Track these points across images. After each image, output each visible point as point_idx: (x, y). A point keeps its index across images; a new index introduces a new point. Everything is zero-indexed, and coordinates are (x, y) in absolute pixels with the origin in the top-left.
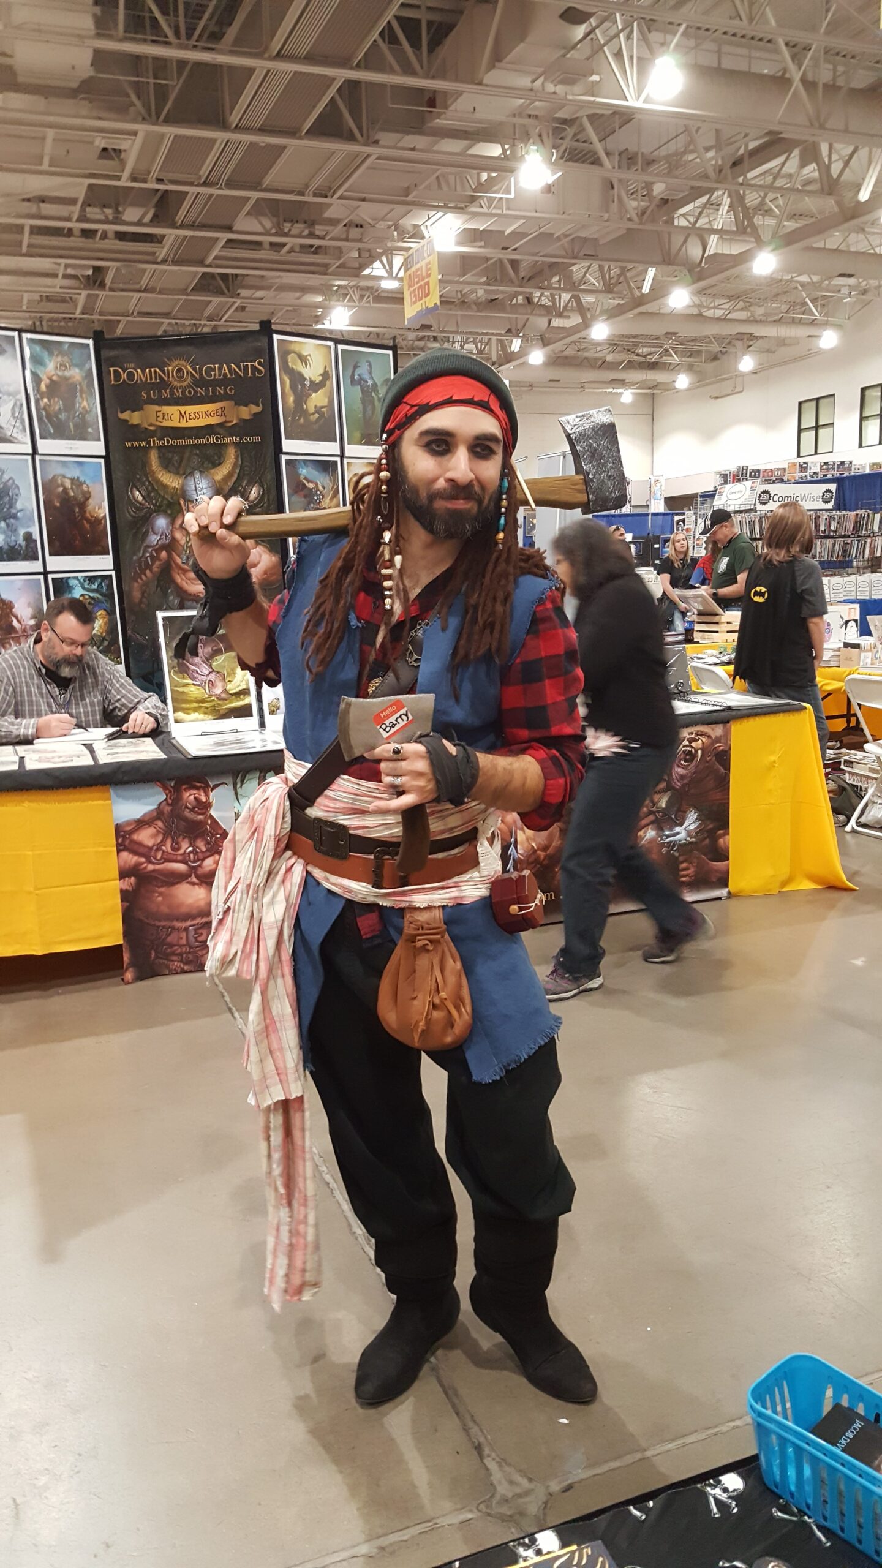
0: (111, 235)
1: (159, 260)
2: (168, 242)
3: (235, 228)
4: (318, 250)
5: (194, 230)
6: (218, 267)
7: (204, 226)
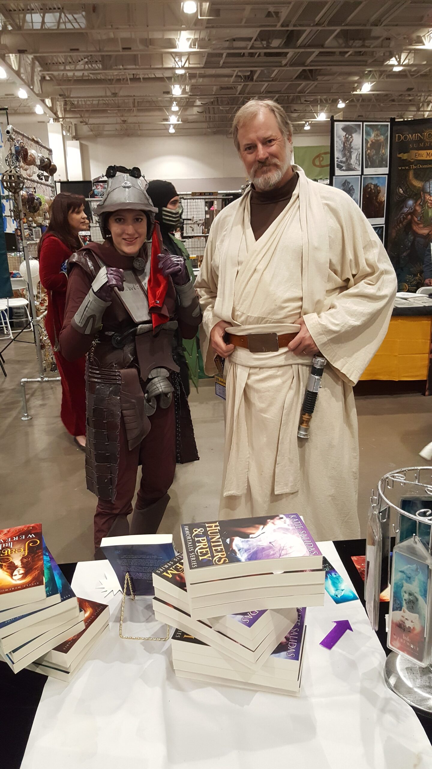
0: (262, 54)
1: (283, 64)
2: (289, 56)
3: (325, 46)
4: (365, 54)
5: (304, 49)
6: (311, 66)
7: (310, 46)
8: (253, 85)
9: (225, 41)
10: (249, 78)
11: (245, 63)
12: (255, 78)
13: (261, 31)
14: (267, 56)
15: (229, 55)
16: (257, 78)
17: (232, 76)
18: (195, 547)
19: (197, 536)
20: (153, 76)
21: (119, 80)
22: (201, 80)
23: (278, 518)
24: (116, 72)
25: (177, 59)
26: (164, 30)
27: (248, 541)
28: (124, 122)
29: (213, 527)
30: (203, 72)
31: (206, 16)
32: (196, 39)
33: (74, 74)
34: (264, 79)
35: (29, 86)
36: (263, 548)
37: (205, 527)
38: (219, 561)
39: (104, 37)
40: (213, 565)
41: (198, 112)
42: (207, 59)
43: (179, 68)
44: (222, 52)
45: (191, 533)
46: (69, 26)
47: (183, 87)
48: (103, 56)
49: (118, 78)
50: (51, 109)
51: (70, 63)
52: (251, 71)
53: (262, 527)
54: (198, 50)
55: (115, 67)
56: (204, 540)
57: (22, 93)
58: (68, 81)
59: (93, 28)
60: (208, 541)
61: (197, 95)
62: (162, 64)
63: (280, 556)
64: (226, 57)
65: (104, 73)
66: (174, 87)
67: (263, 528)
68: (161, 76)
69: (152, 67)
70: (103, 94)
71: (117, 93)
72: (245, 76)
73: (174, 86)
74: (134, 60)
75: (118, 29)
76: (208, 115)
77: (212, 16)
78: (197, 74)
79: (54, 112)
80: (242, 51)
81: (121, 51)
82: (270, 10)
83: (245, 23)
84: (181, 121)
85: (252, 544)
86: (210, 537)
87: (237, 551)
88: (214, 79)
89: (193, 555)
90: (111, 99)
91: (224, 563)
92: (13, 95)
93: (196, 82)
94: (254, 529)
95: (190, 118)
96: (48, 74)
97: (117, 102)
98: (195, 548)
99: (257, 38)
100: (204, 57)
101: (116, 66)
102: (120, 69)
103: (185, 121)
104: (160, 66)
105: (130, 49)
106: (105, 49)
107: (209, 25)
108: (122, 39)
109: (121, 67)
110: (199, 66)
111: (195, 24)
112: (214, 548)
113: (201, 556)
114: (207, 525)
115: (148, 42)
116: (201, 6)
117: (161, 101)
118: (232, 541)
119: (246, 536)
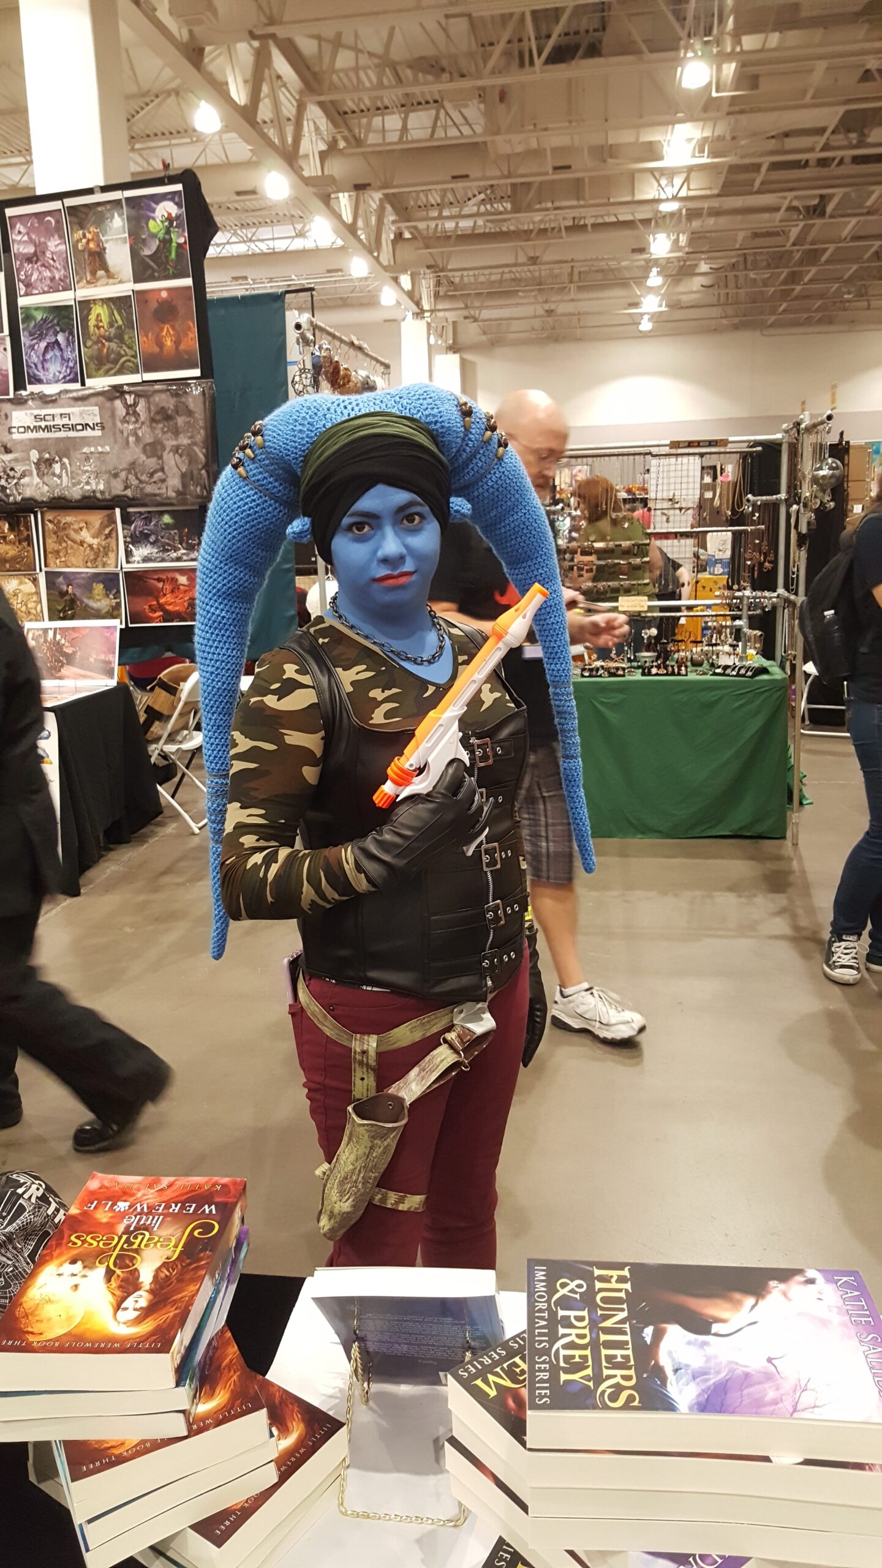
8: (824, 224)
9: (768, 138)
10: (818, 211)
11: (805, 180)
12: (829, 209)
13: (847, 112)
14: (858, 164)
15: (775, 166)
16: (834, 209)
17: (777, 209)
18: (554, 1338)
19: (566, 1303)
20: (614, 219)
21: (543, 232)
22: (711, 221)
23: (799, 1278)
24: (538, 217)
25: (663, 182)
26: (638, 127)
27: (704, 1344)
28: (550, 312)
29: (613, 1280)
30: (717, 205)
31: (729, 91)
32: (705, 139)
33: (457, 224)
34: (849, 211)
35: (371, 252)
36: (747, 1375)
37: (590, 1278)
38: (614, 1397)
39: (519, 149)
40: (595, 1407)
41: (702, 286)
42: (726, 178)
43: (667, 200)
44: (757, 160)
45: (552, 1291)
46: (453, 132)
47: (673, 238)
48: (514, 186)
49: (542, 226)
50: (410, 295)
51: (451, 203)
52: (822, 197)
53: (750, 1301)
54: (709, 161)
55: (538, 206)
56: (580, 1319)
57: (359, 266)
58: (446, 238)
59: (498, 132)
60: (594, 1325)
61: (702, 252)
62: (633, 194)
63: (795, 1410)
64: (768, 170)
65: (516, 218)
66: (655, 239)
67: (753, 1307)
68: (629, 218)
69: (612, 200)
70: (512, 261)
71: (538, 257)
72: (807, 209)
73: (654, 236)
74: (577, 188)
75: (546, 129)
76: (723, 292)
77: (743, 90)
78: (704, 208)
79: (415, 299)
80: (803, 157)
81: (551, 172)
82: (868, 67)
83: (813, 98)
84: (666, 306)
85: (715, 1357)
86: (600, 1312)
87: (669, 1371)
88: (739, 217)
89: (544, 1362)
90: (526, 268)
91: (626, 1407)
92: (341, 270)
93: (702, 226)
94: (726, 1305)
95: (685, 298)
96: (407, 228)
97: (537, 274)
98: (552, 1343)
99: (837, 126)
100: (721, 173)
101: (540, 203)
102: (547, 209)
103: (675, 305)
104: (629, 199)
105: (569, 167)
106: (521, 171)
107: (736, 108)
108: (553, 150)
109: (549, 205)
110: (708, 192)
111: (706, 109)
112: (604, 1352)
113: (567, 1371)
114: (597, 1272)
115: (605, 152)
116: (719, 70)
117: (626, 268)
118: (658, 1336)
119: (700, 1325)
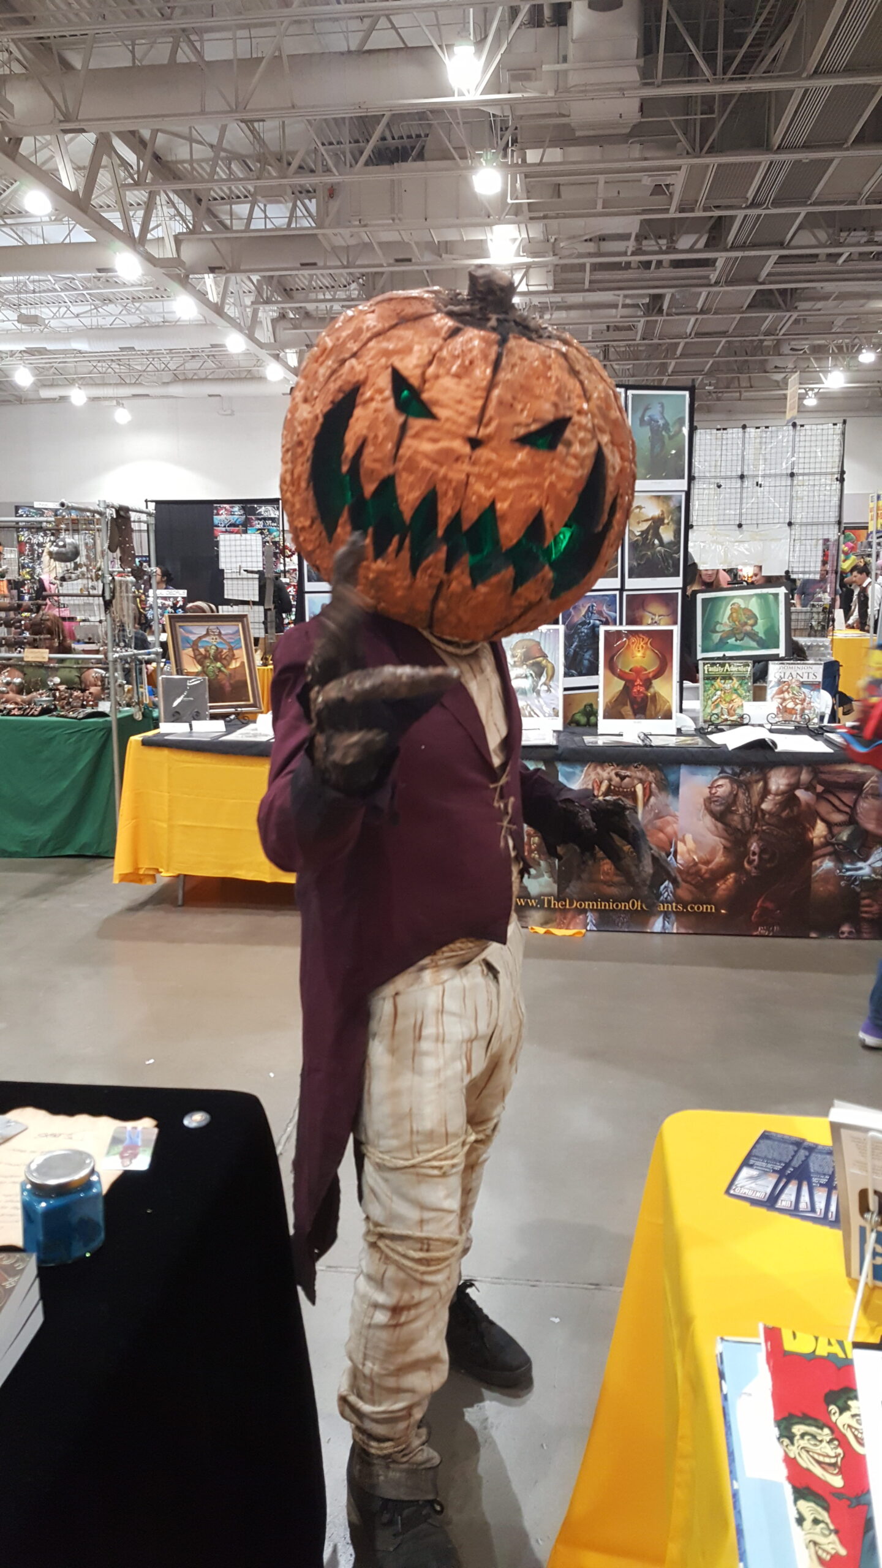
0: (665, 264)
1: (713, 281)
3: (786, 244)
5: (744, 251)
6: (771, 283)
7: (754, 246)
8: (664, 321)
11: (634, 280)
12: (665, 307)
13: (643, 222)
14: (675, 267)
15: (595, 267)
16: (668, 308)
17: (615, 306)
26: (459, 227)
30: (559, 300)
31: (523, 199)
32: (524, 240)
33: (342, 307)
34: (685, 310)
35: (245, 331)
42: (556, 275)
52: (651, 296)
54: (530, 260)
57: (235, 343)
59: (328, 226)
64: (592, 270)
72: (644, 306)
75: (372, 225)
77: (541, 198)
78: (548, 303)
80: (622, 259)
83: (604, 208)
88: (587, 312)
99: (639, 233)
100: (548, 272)
105: (409, 260)
106: (358, 262)
107: (537, 213)
108: (386, 244)
110: (544, 288)
111: (511, 213)
115: (439, 248)
